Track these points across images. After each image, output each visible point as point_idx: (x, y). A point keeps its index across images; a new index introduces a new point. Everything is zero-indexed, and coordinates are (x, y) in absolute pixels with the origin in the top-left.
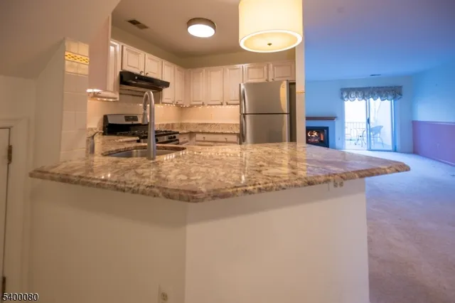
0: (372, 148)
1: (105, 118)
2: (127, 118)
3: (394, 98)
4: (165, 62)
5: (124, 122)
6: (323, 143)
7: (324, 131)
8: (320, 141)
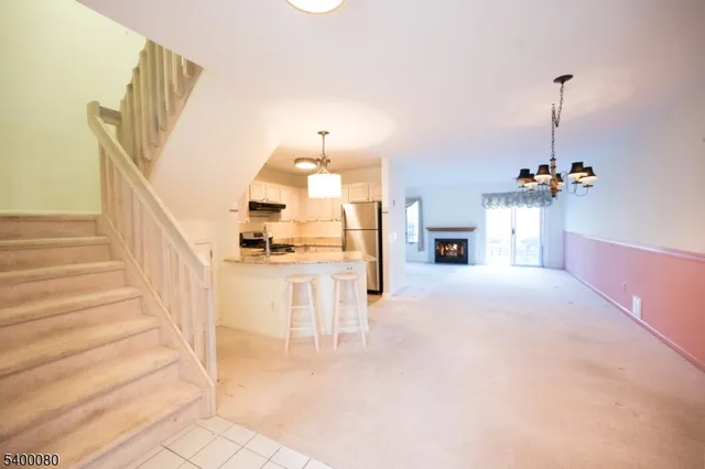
0: (517, 263)
1: (241, 234)
2: (256, 235)
3: (543, 205)
4: (282, 187)
5: (253, 238)
6: (462, 259)
7: (463, 243)
8: (459, 255)
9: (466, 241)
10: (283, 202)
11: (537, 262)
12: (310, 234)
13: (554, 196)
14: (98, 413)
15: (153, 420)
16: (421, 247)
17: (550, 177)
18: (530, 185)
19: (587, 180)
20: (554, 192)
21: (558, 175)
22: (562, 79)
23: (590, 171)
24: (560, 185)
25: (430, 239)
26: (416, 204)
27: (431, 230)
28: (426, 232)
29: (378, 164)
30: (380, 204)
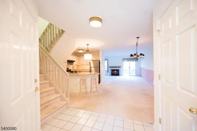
3: (136, 61)
4: (74, 56)
6: (118, 74)
7: (118, 71)
8: (117, 73)
9: (119, 70)
10: (74, 60)
11: (135, 75)
12: (81, 68)
13: (137, 60)
14: (47, 106)
15: (59, 107)
16: (108, 72)
17: (136, 56)
18: (132, 57)
19: (143, 57)
20: (137, 59)
21: (138, 56)
22: (138, 38)
23: (143, 55)
24: (138, 58)
25: (110, 69)
26: (107, 61)
27: (110, 67)
28: (109, 68)
29: (99, 51)
30: (99, 61)
